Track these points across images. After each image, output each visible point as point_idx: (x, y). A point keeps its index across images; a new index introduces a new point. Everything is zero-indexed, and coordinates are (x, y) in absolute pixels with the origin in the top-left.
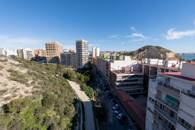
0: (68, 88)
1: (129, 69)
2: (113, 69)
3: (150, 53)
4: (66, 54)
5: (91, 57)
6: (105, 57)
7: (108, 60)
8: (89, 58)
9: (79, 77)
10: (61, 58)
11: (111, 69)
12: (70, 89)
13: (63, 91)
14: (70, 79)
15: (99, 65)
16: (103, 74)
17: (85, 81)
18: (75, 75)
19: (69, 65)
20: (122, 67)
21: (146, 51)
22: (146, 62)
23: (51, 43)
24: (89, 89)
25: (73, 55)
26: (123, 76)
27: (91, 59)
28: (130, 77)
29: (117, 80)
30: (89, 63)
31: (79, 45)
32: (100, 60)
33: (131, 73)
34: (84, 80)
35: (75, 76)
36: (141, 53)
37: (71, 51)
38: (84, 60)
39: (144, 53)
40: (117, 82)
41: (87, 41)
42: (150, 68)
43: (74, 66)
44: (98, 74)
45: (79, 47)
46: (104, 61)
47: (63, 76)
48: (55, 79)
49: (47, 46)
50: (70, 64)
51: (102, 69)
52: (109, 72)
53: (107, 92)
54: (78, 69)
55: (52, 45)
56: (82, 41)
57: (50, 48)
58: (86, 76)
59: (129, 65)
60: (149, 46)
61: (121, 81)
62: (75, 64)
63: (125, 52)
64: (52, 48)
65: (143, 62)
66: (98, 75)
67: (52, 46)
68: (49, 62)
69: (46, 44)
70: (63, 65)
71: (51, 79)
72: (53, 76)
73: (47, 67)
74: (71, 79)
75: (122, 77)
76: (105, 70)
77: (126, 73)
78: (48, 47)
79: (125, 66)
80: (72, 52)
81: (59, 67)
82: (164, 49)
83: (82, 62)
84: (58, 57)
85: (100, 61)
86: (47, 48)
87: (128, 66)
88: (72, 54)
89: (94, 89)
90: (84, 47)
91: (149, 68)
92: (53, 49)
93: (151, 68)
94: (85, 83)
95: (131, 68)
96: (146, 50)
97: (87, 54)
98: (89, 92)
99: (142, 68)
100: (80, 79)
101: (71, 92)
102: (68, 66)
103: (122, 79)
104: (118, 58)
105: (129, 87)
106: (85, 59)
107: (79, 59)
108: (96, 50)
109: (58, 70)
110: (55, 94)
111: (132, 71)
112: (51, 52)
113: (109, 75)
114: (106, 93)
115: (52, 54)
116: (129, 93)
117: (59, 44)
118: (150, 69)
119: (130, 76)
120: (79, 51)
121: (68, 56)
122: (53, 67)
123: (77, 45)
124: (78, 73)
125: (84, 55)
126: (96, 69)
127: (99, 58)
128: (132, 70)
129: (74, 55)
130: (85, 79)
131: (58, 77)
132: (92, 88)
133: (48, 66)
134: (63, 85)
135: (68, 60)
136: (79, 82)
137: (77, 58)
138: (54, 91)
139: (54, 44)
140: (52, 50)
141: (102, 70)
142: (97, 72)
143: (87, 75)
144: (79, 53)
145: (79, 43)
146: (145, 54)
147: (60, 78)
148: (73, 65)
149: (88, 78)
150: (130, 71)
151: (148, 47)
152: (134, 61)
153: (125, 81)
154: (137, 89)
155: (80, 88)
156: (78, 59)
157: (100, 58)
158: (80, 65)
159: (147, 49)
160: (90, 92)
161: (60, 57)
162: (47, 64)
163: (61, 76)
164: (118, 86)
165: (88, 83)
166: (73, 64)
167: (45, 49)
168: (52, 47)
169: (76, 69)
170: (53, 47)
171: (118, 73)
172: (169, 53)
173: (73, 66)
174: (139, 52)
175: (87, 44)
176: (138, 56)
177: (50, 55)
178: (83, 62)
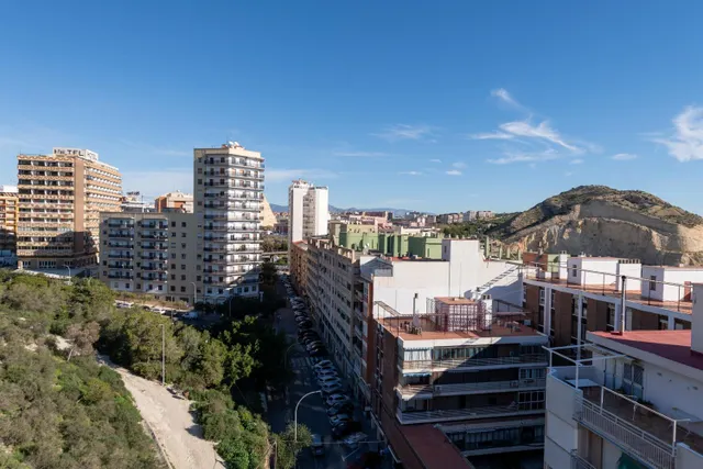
0: (113, 420)
1: (473, 309)
2: (386, 307)
3: (599, 225)
4: (135, 219)
5: (281, 238)
6: (353, 239)
7: (365, 260)
8: (265, 247)
9: (195, 352)
10: (104, 243)
11: (375, 307)
12: (122, 426)
13: (77, 438)
14: (135, 366)
15: (321, 284)
16: (338, 339)
17: (226, 381)
18: (172, 341)
19: (145, 285)
20: (438, 301)
21: (577, 213)
22: (564, 275)
23: (53, 156)
24: (244, 424)
25: (174, 224)
26: (439, 349)
27: (283, 248)
28: (475, 357)
29: (406, 371)
30: (266, 272)
31: (211, 171)
32: (325, 255)
33: (483, 332)
34: (221, 371)
35: (174, 350)
36: (554, 225)
37: (164, 201)
38: (237, 257)
39: (570, 224)
40: (404, 386)
41: (258, 155)
42: (580, 305)
43: (178, 290)
44: (315, 336)
45: (211, 183)
46: (343, 264)
47: (95, 345)
48: (38, 368)
49: (27, 172)
50: (151, 278)
51: (332, 307)
52: (365, 324)
53: (350, 441)
54: (198, 307)
55: (59, 168)
56: (231, 151)
57: (42, 183)
58: (238, 346)
59: (474, 289)
60: (592, 188)
61: (428, 377)
62: (183, 278)
63: (472, 216)
64: (55, 183)
65: (548, 275)
66: (312, 345)
67: (55, 174)
68: (29, 266)
69: (21, 162)
70: (113, 282)
71: (13, 366)
72: (32, 347)
73: (11, 296)
74: (147, 364)
75: (432, 356)
76: (348, 312)
77: (456, 331)
78: (32, 177)
79: (452, 295)
80: (169, 210)
81: (83, 297)
82: (667, 206)
83: (221, 268)
84: (89, 234)
85: (325, 264)
86: (28, 182)
87: (468, 295)
88: (167, 220)
89: (277, 427)
90: (237, 181)
91: (574, 307)
92: (59, 187)
93: (584, 306)
94: (225, 387)
95: (480, 305)
96: (578, 207)
97: (256, 220)
98: (242, 443)
99: (542, 308)
100: (196, 366)
101: (131, 445)
102: (139, 286)
103: (433, 366)
104: (416, 251)
105: (474, 415)
106: (244, 249)
107: (210, 250)
108: (309, 201)
109: (79, 312)
110: (22, 456)
111: (487, 324)
112: (48, 205)
113: (365, 344)
114: (347, 449)
115: (55, 215)
116: (472, 446)
117: (98, 163)
118: (579, 312)
119: (474, 347)
120: (211, 206)
121: (146, 233)
122: (49, 292)
123: (198, 171)
124: (194, 331)
125: (239, 225)
126: (305, 306)
127: (318, 244)
128: (488, 318)
129: (179, 224)
130: (227, 364)
131: (64, 354)
132: (263, 419)
133: (20, 288)
134: (86, 402)
135: (146, 253)
136: (193, 383)
137: (194, 246)
138: (19, 441)
139: (71, 165)
140: (55, 192)
141: (332, 315)
142: (308, 324)
143: (244, 343)
144: (211, 217)
145: (212, 161)
146: (574, 228)
147: (75, 361)
148: (173, 283)
149: (245, 360)
150: (480, 319)
151: (586, 196)
152: (502, 267)
153: (447, 378)
154: (517, 423)
155: (189, 422)
156: (201, 252)
157: (322, 244)
158: (210, 281)
159: (586, 202)
160: (248, 443)
161: (96, 236)
162: (14, 276)
163: (81, 345)
164: (411, 408)
165: (244, 392)
166: (173, 277)
167: (15, 189)
168: (54, 178)
169: (187, 309)
170: (59, 178)
171: (413, 332)
172: (692, 231)
173: (173, 288)
174: (544, 220)
175: (256, 170)
176: (539, 237)
177: (40, 224)
178: (229, 269)
